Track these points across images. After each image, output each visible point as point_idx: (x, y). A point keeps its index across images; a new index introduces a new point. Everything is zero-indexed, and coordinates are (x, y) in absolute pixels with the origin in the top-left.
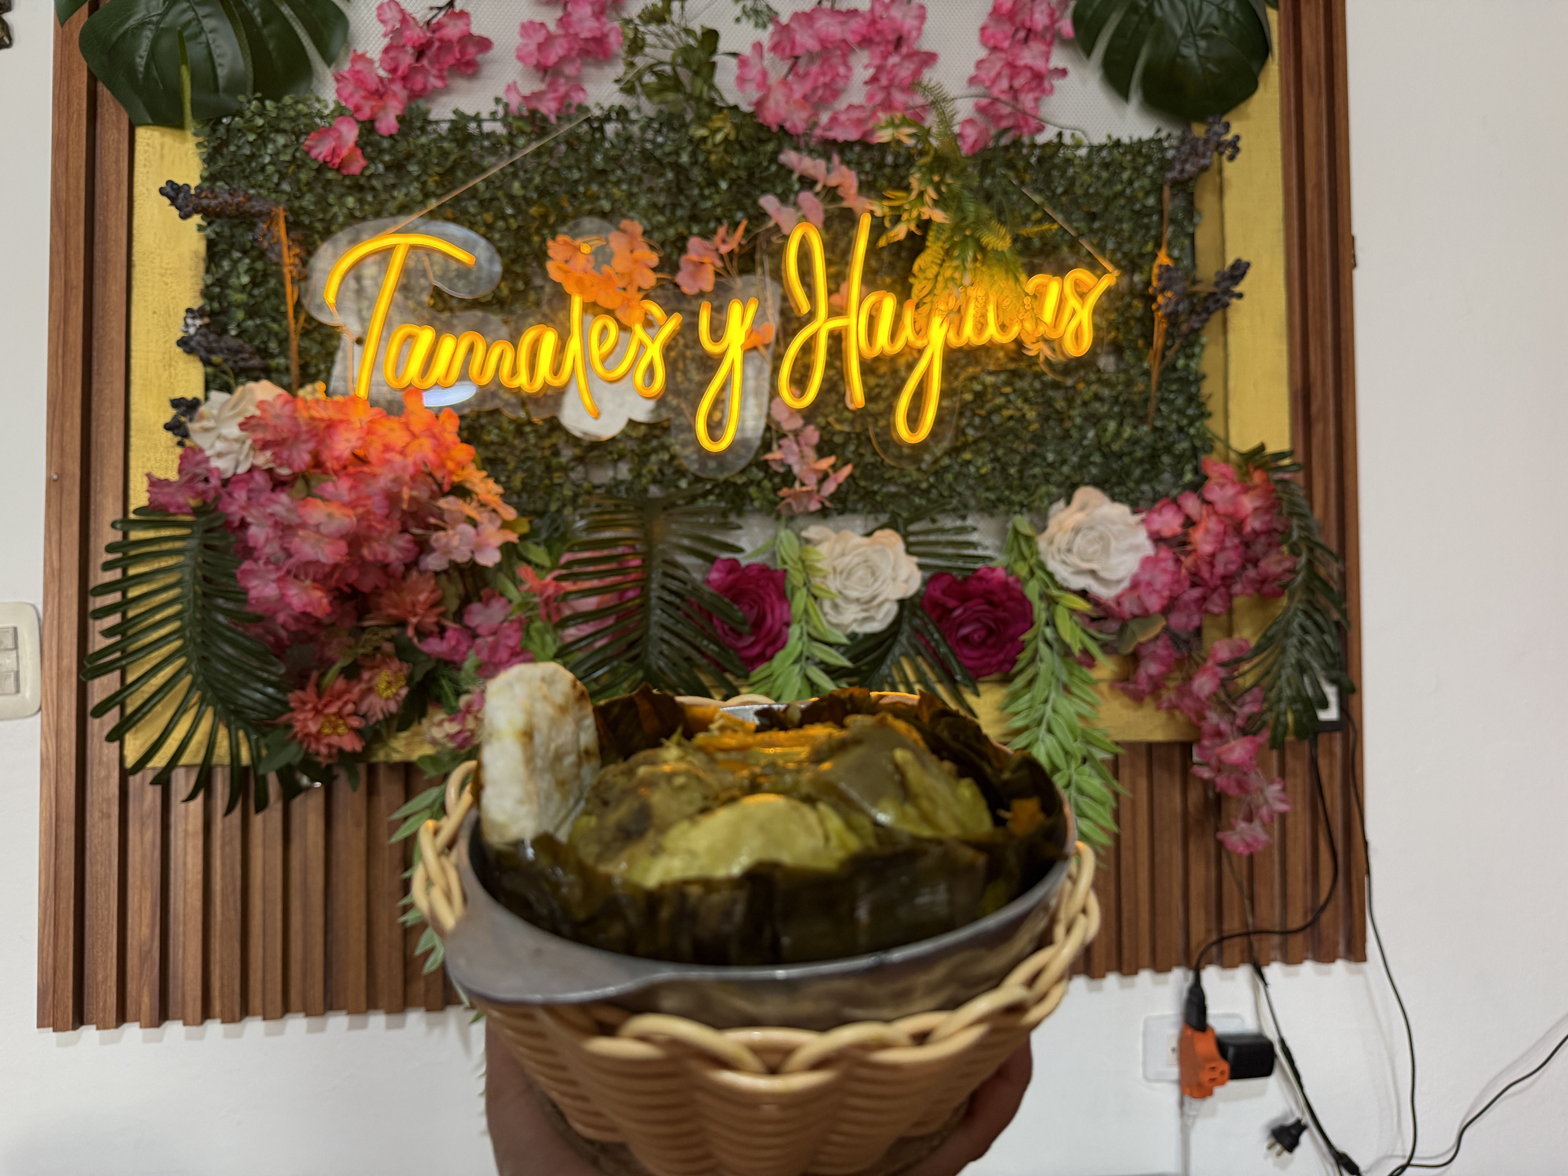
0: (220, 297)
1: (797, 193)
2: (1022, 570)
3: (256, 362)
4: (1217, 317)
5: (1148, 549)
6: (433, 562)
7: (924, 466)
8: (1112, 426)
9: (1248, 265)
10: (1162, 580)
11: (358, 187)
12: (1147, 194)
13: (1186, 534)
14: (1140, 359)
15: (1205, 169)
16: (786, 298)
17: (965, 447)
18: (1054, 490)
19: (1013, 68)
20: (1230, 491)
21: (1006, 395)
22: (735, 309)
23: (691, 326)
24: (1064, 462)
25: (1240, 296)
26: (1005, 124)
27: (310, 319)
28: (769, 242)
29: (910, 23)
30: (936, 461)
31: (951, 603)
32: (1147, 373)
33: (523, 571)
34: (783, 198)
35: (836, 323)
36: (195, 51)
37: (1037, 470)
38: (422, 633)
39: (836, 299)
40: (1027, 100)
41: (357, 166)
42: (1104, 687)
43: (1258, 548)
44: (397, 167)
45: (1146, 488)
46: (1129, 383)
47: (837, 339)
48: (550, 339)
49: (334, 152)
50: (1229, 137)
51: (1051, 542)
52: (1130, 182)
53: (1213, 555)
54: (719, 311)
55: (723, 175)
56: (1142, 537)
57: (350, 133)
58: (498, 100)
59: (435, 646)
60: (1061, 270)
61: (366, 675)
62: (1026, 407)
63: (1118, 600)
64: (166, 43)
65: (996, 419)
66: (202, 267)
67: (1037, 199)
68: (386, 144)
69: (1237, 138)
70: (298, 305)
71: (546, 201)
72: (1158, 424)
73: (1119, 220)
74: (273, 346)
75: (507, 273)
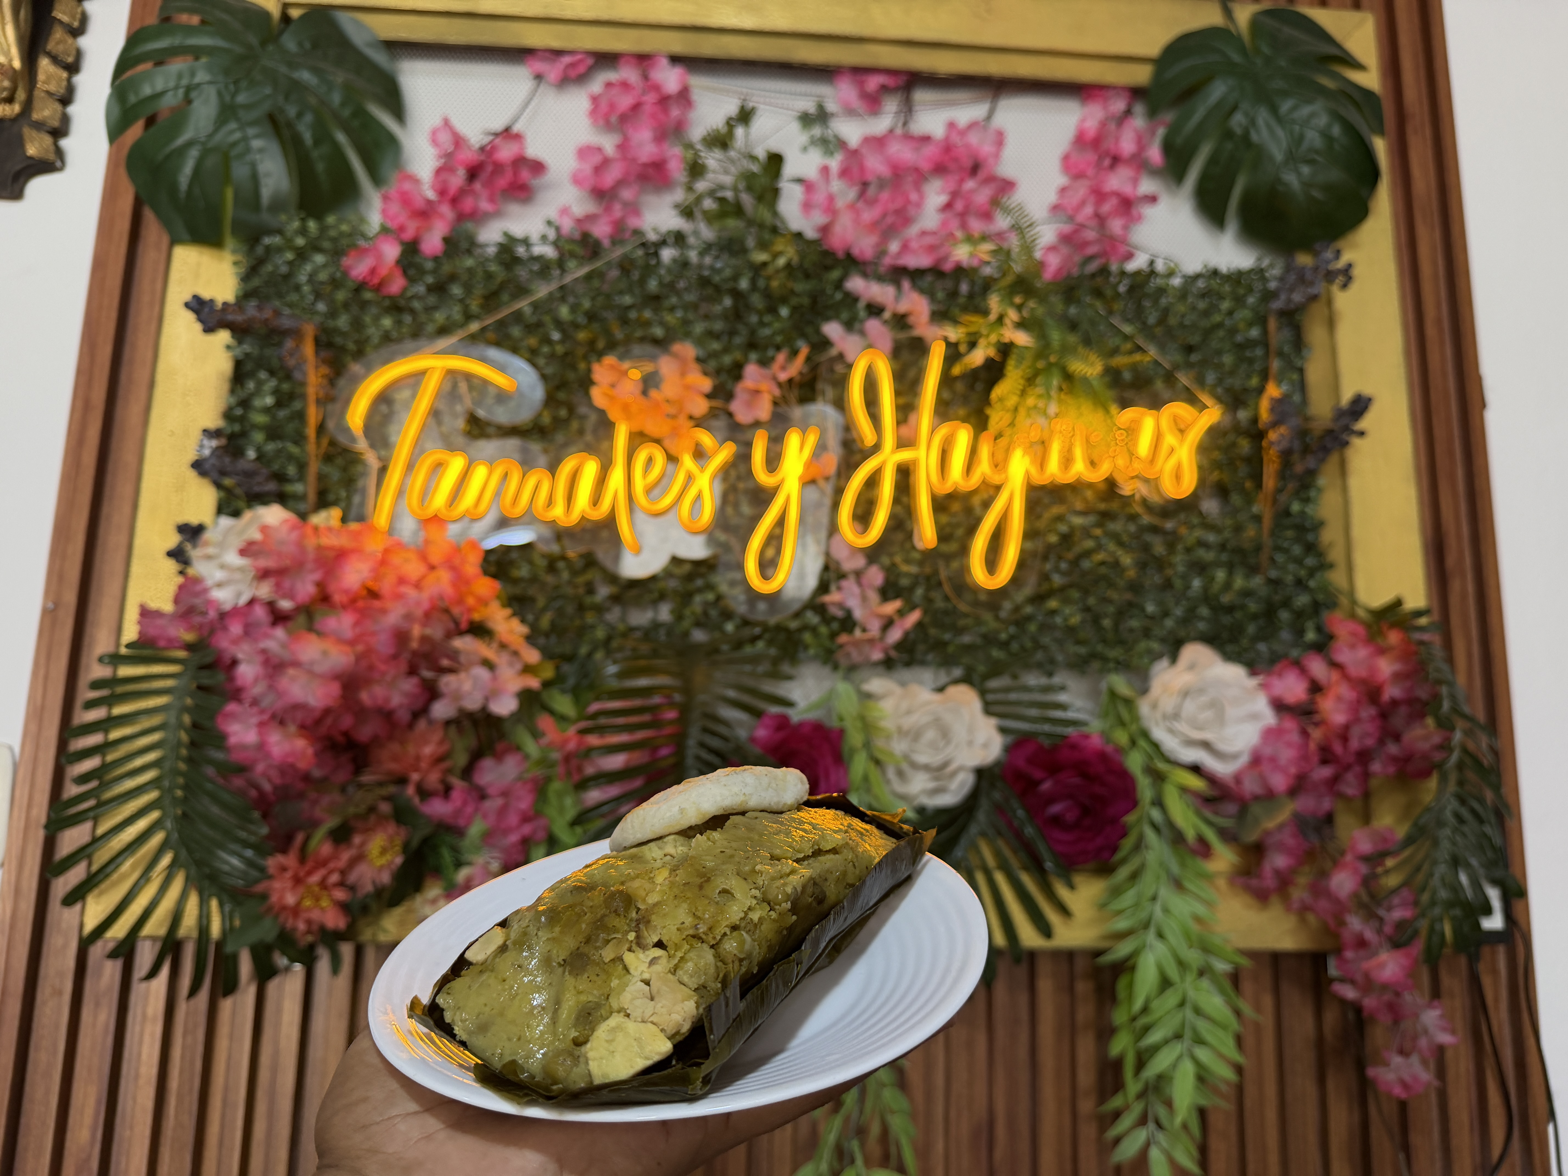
0: (242, 419)
1: (862, 321)
2: (1121, 737)
3: (271, 486)
4: (1334, 459)
5: (1269, 718)
6: (441, 710)
7: (1003, 614)
8: (1221, 575)
9: (1370, 400)
10: (1287, 754)
11: (396, 307)
12: (1250, 325)
13: (1312, 702)
14: (1249, 500)
15: (1314, 298)
16: (848, 428)
17: (1050, 594)
18: (1155, 646)
19: (1100, 195)
20: (1362, 653)
21: (1097, 538)
22: (793, 440)
23: (744, 457)
24: (1166, 614)
25: (1362, 434)
26: (1092, 250)
27: (333, 443)
28: (832, 371)
29: (987, 149)
30: (1017, 609)
31: (1037, 774)
32: (1258, 519)
33: (544, 722)
34: (850, 325)
35: (905, 455)
36: (240, 171)
37: (1134, 623)
38: (424, 793)
39: (905, 431)
40: (1116, 225)
41: (397, 285)
42: (1222, 883)
43: (1398, 720)
44: (439, 289)
45: (1262, 647)
46: (1238, 529)
47: (905, 473)
48: (591, 469)
49: (373, 271)
50: (1341, 264)
51: (1154, 706)
52: (1230, 313)
53: (1347, 727)
54: (776, 442)
55: (784, 300)
56: (1261, 705)
57: (391, 252)
58: (549, 223)
59: (438, 808)
60: (1156, 404)
61: (357, 840)
62: (1120, 553)
63: (1238, 778)
64: (211, 161)
65: (1086, 564)
66: (226, 387)
67: (1127, 329)
68: (429, 265)
69: (1350, 266)
70: (321, 429)
71: (596, 326)
72: (1273, 574)
73: (1219, 353)
74: (291, 470)
75: (550, 400)
